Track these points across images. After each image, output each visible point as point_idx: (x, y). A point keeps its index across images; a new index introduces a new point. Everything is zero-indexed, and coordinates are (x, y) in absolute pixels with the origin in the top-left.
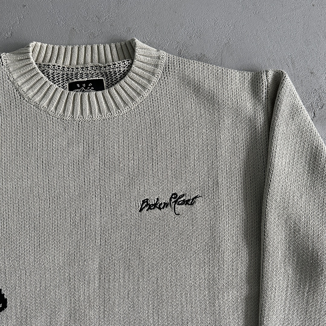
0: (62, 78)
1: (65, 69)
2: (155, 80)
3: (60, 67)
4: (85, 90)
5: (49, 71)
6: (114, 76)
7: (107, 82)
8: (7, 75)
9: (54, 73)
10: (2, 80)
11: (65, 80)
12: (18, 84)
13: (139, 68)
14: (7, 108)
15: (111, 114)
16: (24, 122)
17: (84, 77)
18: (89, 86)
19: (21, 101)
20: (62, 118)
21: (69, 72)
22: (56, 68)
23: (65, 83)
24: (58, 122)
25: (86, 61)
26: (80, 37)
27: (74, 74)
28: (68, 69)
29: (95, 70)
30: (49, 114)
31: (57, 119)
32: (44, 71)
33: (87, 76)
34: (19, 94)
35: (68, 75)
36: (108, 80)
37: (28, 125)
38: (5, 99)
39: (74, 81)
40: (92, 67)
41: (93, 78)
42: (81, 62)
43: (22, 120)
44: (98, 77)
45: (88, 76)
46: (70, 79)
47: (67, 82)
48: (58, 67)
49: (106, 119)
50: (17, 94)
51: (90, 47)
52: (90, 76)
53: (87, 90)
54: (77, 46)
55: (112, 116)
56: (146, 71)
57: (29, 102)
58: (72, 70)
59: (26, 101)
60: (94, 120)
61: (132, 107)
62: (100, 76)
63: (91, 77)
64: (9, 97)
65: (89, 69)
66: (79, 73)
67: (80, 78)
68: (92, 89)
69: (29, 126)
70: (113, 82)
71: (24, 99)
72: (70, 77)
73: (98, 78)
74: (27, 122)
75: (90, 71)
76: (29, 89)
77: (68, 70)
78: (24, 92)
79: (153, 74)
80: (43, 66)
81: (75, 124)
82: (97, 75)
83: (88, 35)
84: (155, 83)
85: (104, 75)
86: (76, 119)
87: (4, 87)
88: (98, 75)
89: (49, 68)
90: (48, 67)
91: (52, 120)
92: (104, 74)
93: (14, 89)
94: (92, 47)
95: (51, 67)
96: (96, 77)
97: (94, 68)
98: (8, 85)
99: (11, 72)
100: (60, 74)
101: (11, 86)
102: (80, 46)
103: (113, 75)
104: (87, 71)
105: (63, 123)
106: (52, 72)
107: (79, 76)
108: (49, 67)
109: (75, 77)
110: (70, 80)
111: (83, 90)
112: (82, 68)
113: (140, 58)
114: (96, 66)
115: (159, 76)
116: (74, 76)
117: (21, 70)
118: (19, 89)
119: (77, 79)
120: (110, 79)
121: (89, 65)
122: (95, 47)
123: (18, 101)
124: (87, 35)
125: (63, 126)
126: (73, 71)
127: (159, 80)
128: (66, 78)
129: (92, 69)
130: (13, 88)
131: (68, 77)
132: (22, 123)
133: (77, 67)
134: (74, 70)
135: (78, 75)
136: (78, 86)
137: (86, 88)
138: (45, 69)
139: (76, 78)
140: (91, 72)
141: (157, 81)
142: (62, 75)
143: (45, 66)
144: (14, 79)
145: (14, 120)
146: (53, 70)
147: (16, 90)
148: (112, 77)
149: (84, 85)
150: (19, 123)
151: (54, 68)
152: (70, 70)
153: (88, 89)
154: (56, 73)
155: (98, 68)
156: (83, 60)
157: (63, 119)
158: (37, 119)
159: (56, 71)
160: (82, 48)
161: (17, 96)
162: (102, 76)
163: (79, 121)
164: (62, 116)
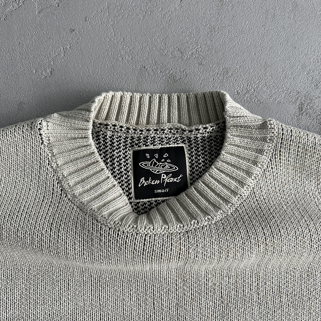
0: (124, 142)
1: (130, 131)
2: (257, 171)
3: (123, 127)
4: (158, 164)
5: (106, 133)
6: (201, 144)
7: (190, 152)
8: (48, 159)
9: (113, 136)
10: (39, 165)
11: (128, 146)
12: (63, 173)
13: (231, 154)
14: (36, 204)
15: (198, 222)
16: (55, 229)
17: (157, 143)
18: (164, 158)
19: (60, 198)
20: (118, 229)
21: (135, 135)
22: (117, 129)
23: (129, 150)
24: (109, 235)
25: (161, 118)
26: (154, 80)
27: (142, 137)
28: (134, 131)
29: (173, 134)
30: (97, 221)
31: (108, 229)
32: (99, 132)
33: (161, 142)
34: (61, 189)
35: (134, 139)
36: (192, 148)
37: (60, 235)
38: (37, 192)
39: (142, 148)
40: (171, 129)
41: (169, 144)
42: (154, 120)
43: (51, 226)
44: (177, 144)
45: (163, 142)
46: (136, 144)
47: (130, 148)
48: (120, 129)
49: (191, 230)
50: (57, 187)
51: (167, 98)
52: (166, 141)
53: (160, 163)
54: (148, 95)
55: (200, 224)
56: (244, 159)
57: (73, 201)
58: (140, 132)
59: (69, 199)
60: (171, 232)
61: (228, 210)
62: (179, 142)
63: (167, 143)
64: (44, 191)
65: (166, 132)
66: (149, 137)
67: (151, 144)
68: (168, 163)
69: (61, 238)
70: (199, 152)
71: (65, 197)
72: (136, 142)
73: (176, 146)
74: (59, 230)
75: (166, 134)
76: (79, 183)
77: (135, 133)
78: (69, 186)
79: (255, 163)
80: (99, 126)
81: (138, 240)
82: (175, 141)
83: (166, 78)
84: (258, 176)
85: (185, 141)
86: (141, 231)
87: (40, 176)
88: (177, 141)
89: (107, 130)
90: (105, 127)
91: (101, 229)
92: (185, 139)
93: (55, 180)
94: (169, 98)
95: (110, 128)
96: (175, 143)
97: (173, 131)
98: (47, 173)
99: (54, 154)
100: (122, 138)
101: (51, 174)
102: (152, 95)
103: (199, 142)
104: (162, 134)
105: (118, 237)
106: (110, 135)
107: (149, 140)
108: (107, 128)
109: (144, 141)
110: (136, 146)
111: (155, 164)
112: (155, 130)
113: (233, 141)
114: (176, 129)
115: (264, 165)
116: (142, 140)
117: (72, 154)
118: (63, 181)
119: (146, 146)
120: (195, 146)
121: (167, 126)
122: (175, 97)
123: (56, 197)
124: (164, 78)
125: (117, 242)
126: (141, 134)
127: (263, 170)
128: (130, 143)
129: (170, 132)
130: (53, 178)
131: (133, 142)
132: (51, 231)
133: (148, 128)
134: (144, 133)
135: (147, 140)
136: (148, 155)
137: (159, 160)
138: (101, 130)
139: (145, 144)
140: (167, 136)
141: (261, 173)
142: (124, 139)
143: (102, 126)
144: (58, 165)
145: (40, 224)
146: (113, 132)
147: (57, 182)
148: (198, 144)
149: (157, 156)
150: (46, 231)
151: (114, 129)
152: (138, 133)
153: (162, 162)
154: (117, 137)
155: (179, 131)
156: (156, 117)
157: (118, 231)
158: (76, 226)
159: (116, 133)
160: (156, 98)
161: (57, 191)
162: (182, 142)
163: (146, 235)
164: (118, 225)
